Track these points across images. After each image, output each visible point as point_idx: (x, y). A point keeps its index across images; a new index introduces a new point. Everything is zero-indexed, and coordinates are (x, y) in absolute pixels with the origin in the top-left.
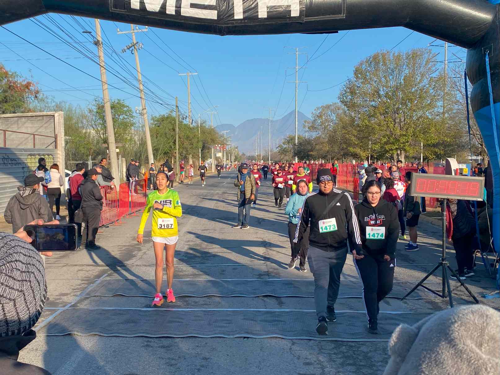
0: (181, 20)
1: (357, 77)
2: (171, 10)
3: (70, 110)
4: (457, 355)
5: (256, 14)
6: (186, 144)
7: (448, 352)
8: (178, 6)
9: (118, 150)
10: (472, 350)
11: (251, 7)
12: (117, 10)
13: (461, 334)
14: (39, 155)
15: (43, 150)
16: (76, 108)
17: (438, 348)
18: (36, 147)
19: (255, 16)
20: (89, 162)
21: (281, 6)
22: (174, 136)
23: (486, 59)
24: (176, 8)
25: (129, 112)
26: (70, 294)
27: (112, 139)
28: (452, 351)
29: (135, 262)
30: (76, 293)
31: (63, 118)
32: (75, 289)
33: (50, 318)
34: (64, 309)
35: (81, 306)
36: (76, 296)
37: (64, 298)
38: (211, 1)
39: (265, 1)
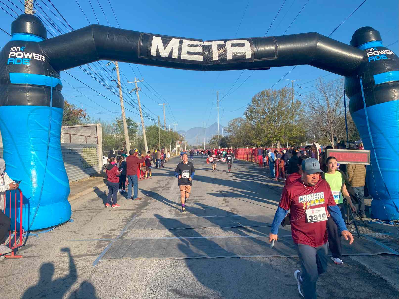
0: (181, 62)
1: (254, 104)
2: (175, 56)
5: (226, 57)
6: (164, 140)
8: (180, 53)
9: (131, 144)
11: (222, 53)
12: (142, 56)
14: (89, 147)
18: (87, 143)
19: (225, 59)
21: (240, 52)
22: (158, 137)
23: (360, 81)
24: (178, 55)
25: (134, 124)
26: (117, 229)
27: (127, 138)
29: (151, 207)
30: (121, 228)
31: (101, 127)
32: (120, 226)
33: (108, 247)
34: (116, 240)
35: (126, 237)
36: (122, 230)
37: (114, 232)
38: (199, 50)
39: (231, 50)
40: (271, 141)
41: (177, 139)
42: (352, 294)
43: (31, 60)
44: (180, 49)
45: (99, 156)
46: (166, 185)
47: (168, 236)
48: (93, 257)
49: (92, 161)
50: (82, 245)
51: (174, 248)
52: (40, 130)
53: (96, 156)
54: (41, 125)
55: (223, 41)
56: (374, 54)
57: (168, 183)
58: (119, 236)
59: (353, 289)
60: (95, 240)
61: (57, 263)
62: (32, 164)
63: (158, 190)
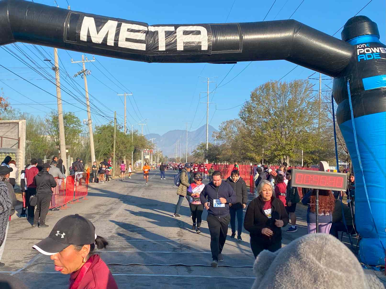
0: (118, 50)
1: (253, 100)
2: (111, 42)
3: (32, 120)
4: (302, 266)
5: (176, 47)
6: (122, 147)
7: (295, 264)
8: (117, 40)
9: (67, 151)
10: (312, 262)
11: (171, 42)
12: (69, 41)
13: (306, 250)
14: (5, 153)
15: (9, 149)
16: (36, 118)
17: (288, 262)
18: (3, 147)
19: (174, 49)
20: (44, 160)
21: (194, 42)
22: (112, 141)
23: (348, 84)
24: (115, 42)
25: (78, 122)
26: (21, 261)
27: (63, 142)
28: (298, 263)
30: (26, 261)
31: (25, 125)
34: (16, 272)
35: (30, 270)
36: (27, 263)
37: (17, 264)
38: (141, 36)
39: (182, 38)
41: (143, 146)
44: (117, 34)
45: (20, 166)
55: (174, 27)
56: (366, 52)
57: (112, 209)
63: (94, 217)
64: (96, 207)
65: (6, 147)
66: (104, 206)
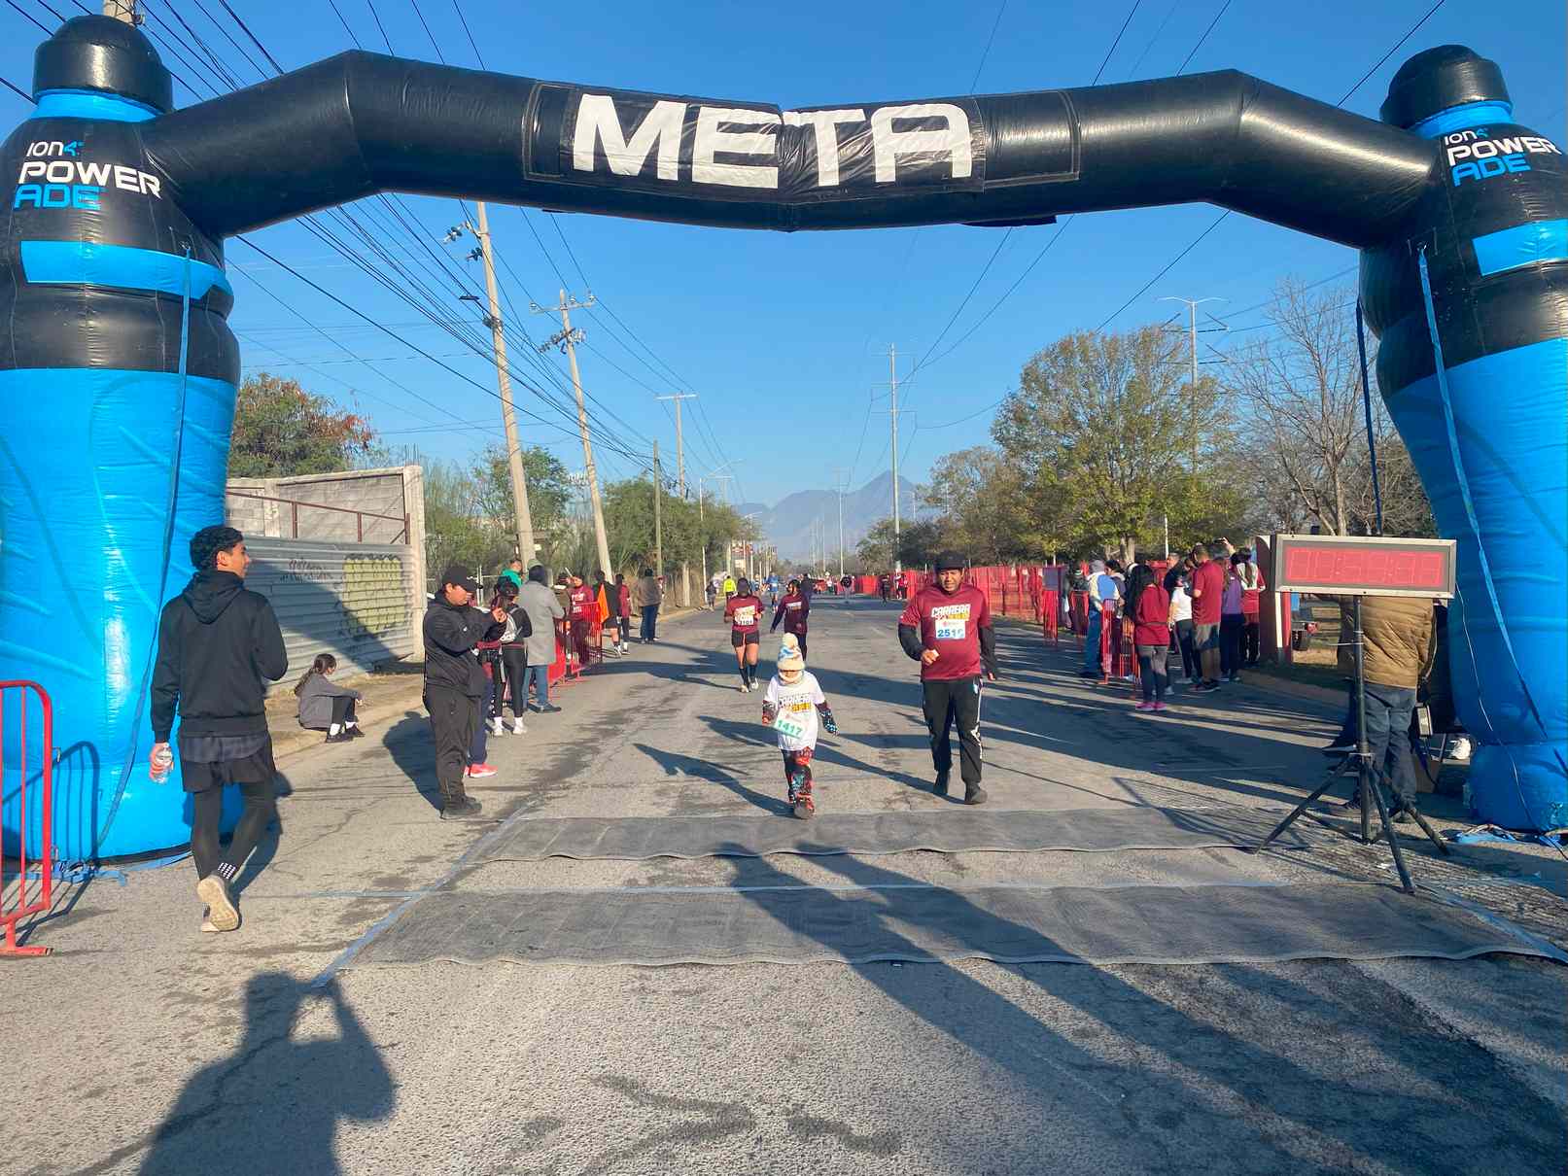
0: (692, 193)
1: (1028, 389)
2: (668, 170)
3: (436, 470)
5: (872, 173)
6: (676, 536)
8: (686, 160)
9: (538, 547)
11: (857, 157)
12: (541, 175)
14: (370, 556)
15: (379, 547)
16: (448, 468)
18: (364, 541)
19: (866, 179)
21: (928, 152)
22: (651, 522)
23: (1420, 264)
24: (682, 164)
25: (558, 473)
26: (437, 857)
27: (525, 523)
29: (588, 779)
30: (452, 855)
31: (421, 480)
32: (453, 845)
33: (389, 919)
34: (424, 894)
35: (463, 886)
36: (458, 862)
37: (426, 869)
38: (763, 144)
39: (890, 143)
40: (1100, 539)
41: (731, 534)
42: (1339, 1103)
43: (104, 190)
44: (688, 142)
45: (413, 591)
46: (666, 700)
47: (632, 883)
48: (320, 954)
49: (383, 612)
50: (287, 911)
51: (646, 927)
52: (138, 464)
53: (398, 593)
54: (145, 447)
55: (861, 111)
56: (1477, 155)
57: (674, 696)
58: (442, 880)
59: (1347, 1085)
60: (341, 894)
61: (174, 974)
62: (109, 596)
63: (632, 721)
64: (630, 694)
65: (376, 542)
66: (652, 691)
